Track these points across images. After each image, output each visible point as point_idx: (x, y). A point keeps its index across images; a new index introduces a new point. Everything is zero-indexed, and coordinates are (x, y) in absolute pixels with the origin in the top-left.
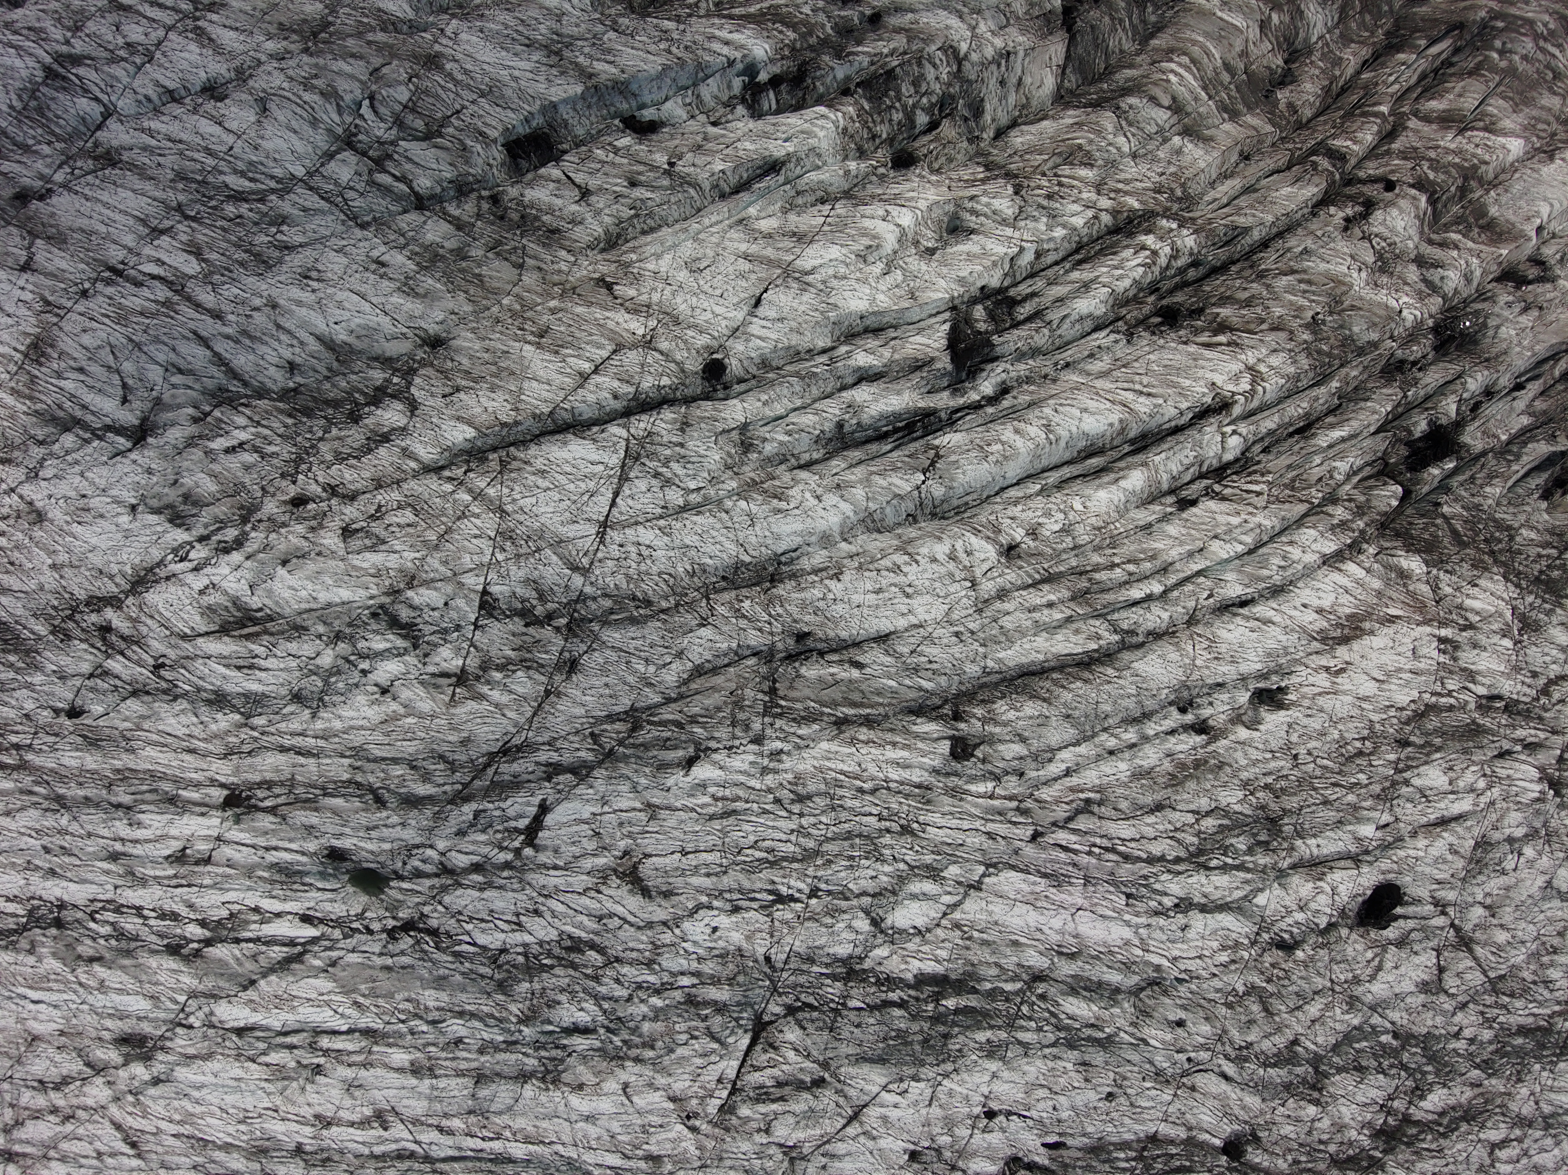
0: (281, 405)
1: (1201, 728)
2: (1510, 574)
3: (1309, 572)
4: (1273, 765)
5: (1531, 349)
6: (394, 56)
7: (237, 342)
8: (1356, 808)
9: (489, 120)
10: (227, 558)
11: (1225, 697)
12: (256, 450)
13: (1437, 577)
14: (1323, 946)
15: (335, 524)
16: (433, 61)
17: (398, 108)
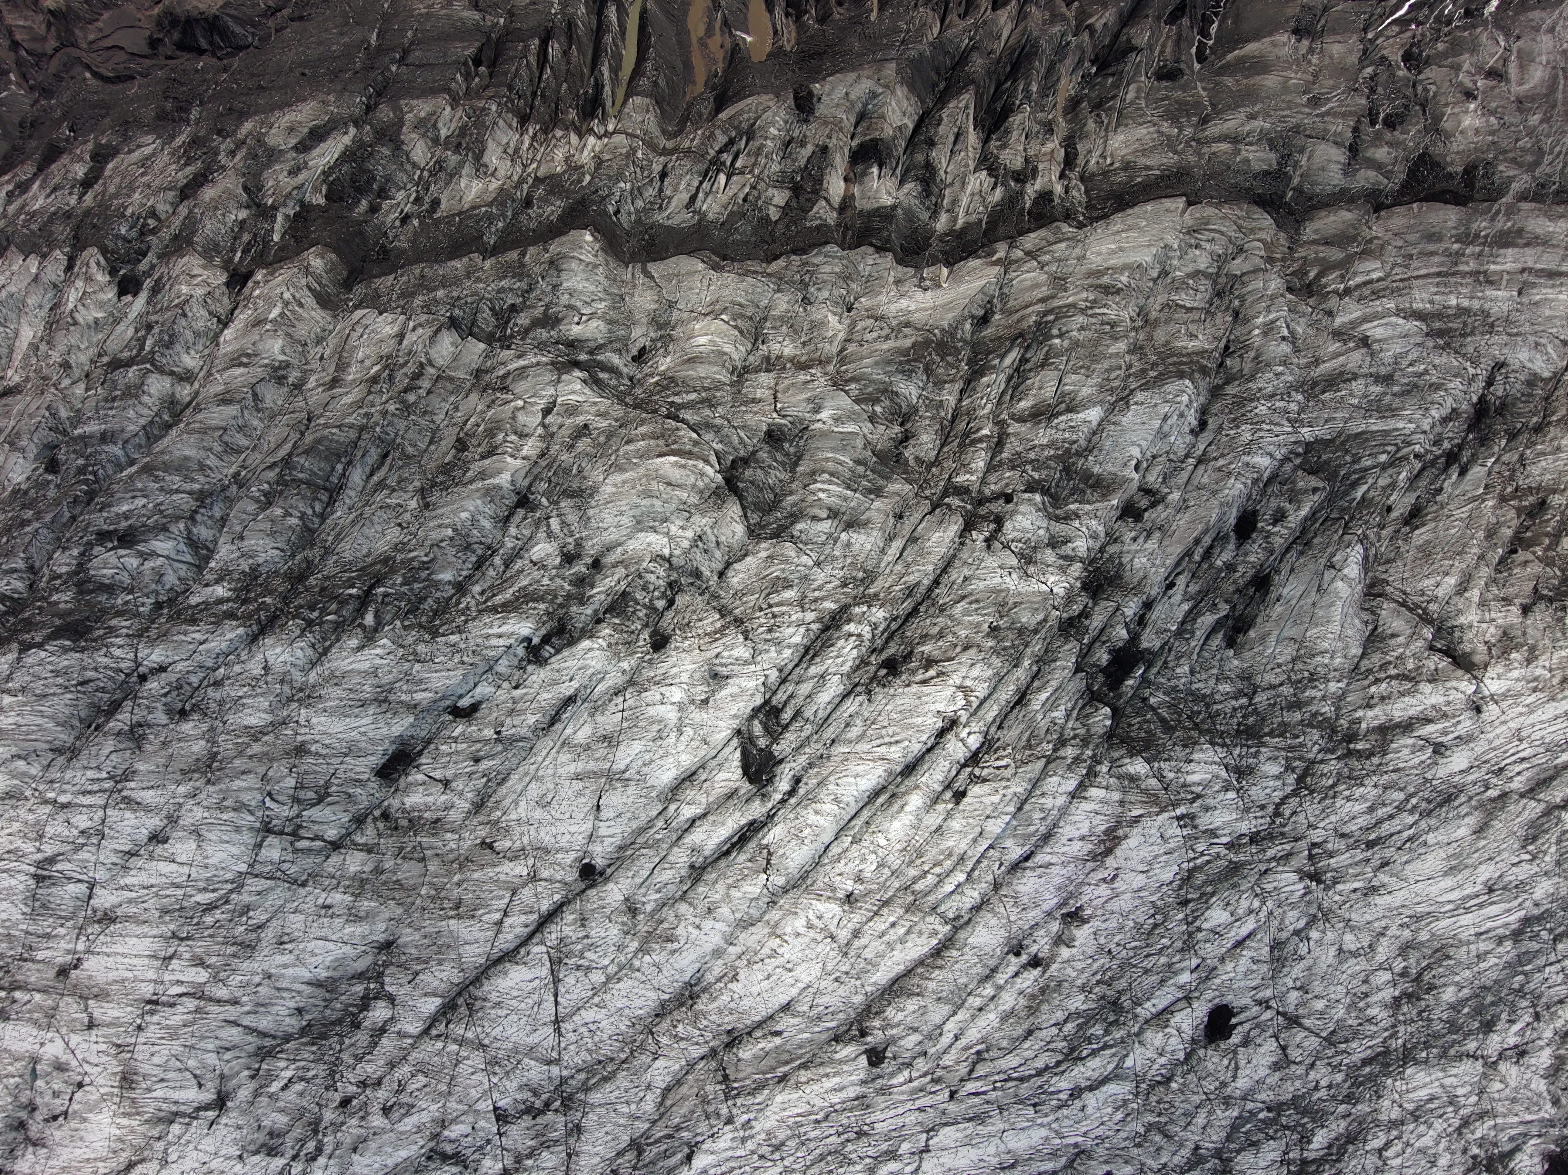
0: (303, 1040)
1: (1035, 962)
2: (1216, 738)
3: (1064, 811)
4: (1096, 966)
5: (1163, 565)
6: (271, 760)
7: (256, 1013)
8: (1170, 965)
9: (357, 769)
10: (316, 1164)
11: (1042, 932)
12: (301, 1079)
13: (1160, 768)
14: (1189, 1072)
15: (375, 1108)
16: (301, 750)
17: (291, 792)
